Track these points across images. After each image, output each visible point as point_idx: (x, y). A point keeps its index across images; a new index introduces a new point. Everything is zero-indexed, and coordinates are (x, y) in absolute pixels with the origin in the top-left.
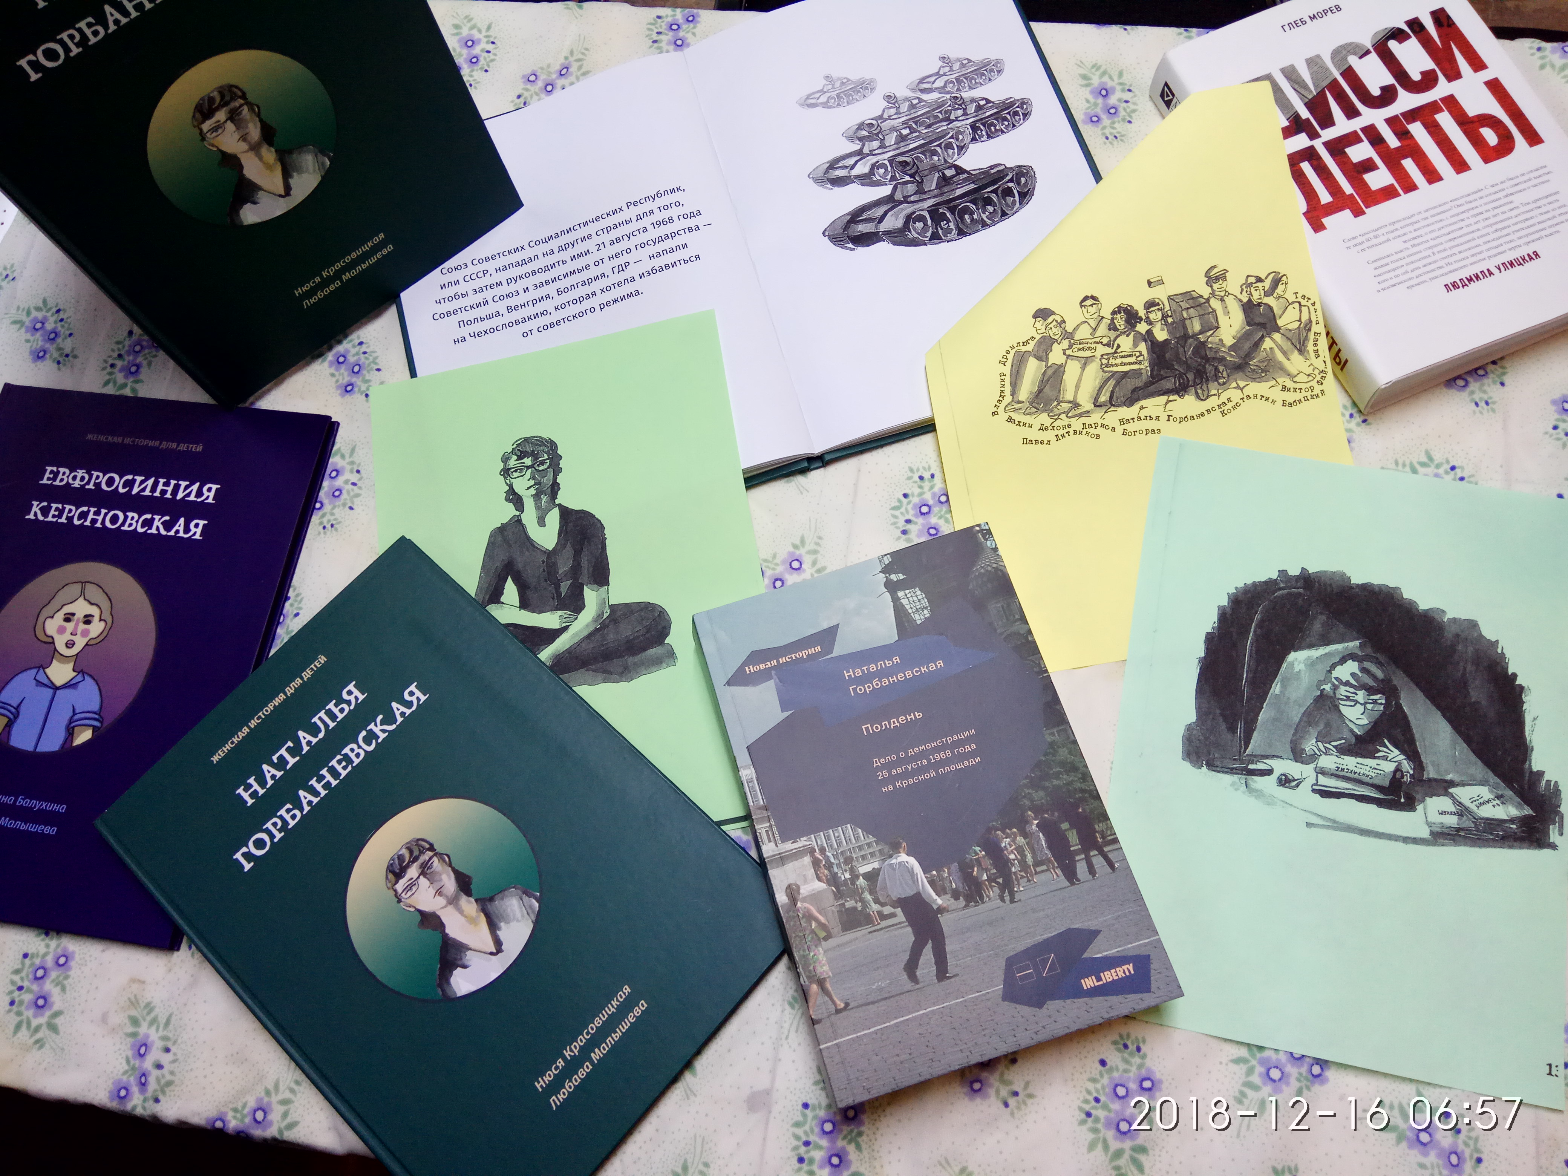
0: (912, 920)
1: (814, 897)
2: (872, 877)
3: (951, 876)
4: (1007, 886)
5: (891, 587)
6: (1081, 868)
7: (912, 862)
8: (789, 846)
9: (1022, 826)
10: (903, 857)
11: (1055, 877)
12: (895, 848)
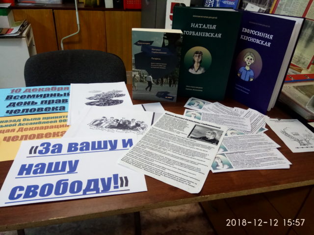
0: (149, 84)
1: (137, 77)
2: (146, 77)
3: (155, 81)
4: (162, 84)
5: (164, 38)
6: (172, 86)
7: (151, 77)
8: (136, 70)
9: (167, 78)
10: (150, 76)
11: (168, 85)
12: (150, 75)
